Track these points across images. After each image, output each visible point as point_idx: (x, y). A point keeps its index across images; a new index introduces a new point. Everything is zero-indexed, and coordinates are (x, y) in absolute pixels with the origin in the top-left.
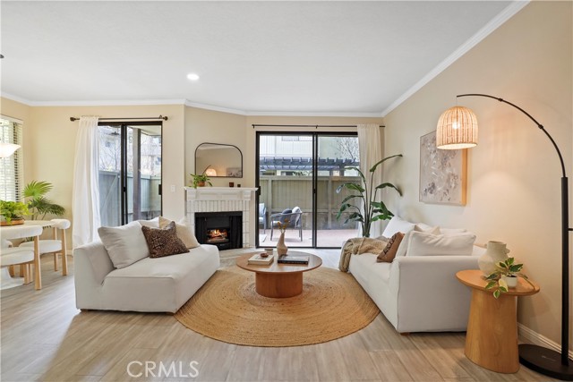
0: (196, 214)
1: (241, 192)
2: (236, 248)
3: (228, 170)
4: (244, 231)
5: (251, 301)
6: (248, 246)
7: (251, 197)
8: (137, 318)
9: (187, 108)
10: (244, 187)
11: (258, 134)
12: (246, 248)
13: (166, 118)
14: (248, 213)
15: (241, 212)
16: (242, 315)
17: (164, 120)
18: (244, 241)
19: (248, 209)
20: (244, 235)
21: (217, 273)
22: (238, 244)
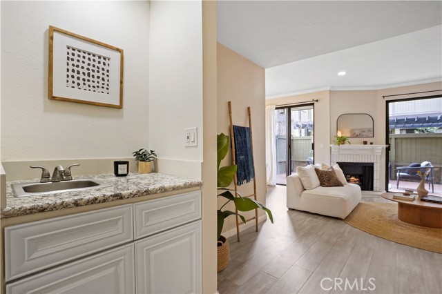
0: (337, 163)
1: (373, 148)
2: (368, 190)
3: (352, 131)
4: (375, 178)
5: (396, 223)
6: (378, 189)
7: (382, 152)
8: (321, 218)
9: (331, 92)
10: (376, 144)
11: (388, 102)
12: (376, 191)
13: (317, 101)
14: (378, 164)
15: (373, 164)
16: (393, 229)
17: (315, 103)
18: (375, 186)
19: (378, 161)
20: (375, 181)
21: (359, 204)
22: (370, 187)
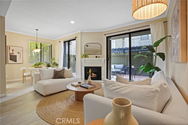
0: (85, 67)
1: (101, 60)
2: (99, 80)
4: (102, 74)
9: (81, 33)
11: (108, 37)
12: (103, 80)
14: (103, 67)
17: (76, 38)
